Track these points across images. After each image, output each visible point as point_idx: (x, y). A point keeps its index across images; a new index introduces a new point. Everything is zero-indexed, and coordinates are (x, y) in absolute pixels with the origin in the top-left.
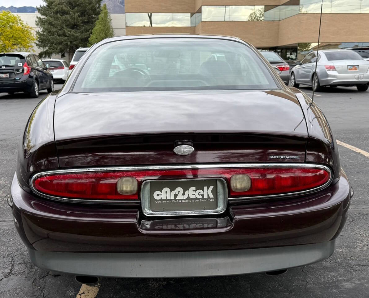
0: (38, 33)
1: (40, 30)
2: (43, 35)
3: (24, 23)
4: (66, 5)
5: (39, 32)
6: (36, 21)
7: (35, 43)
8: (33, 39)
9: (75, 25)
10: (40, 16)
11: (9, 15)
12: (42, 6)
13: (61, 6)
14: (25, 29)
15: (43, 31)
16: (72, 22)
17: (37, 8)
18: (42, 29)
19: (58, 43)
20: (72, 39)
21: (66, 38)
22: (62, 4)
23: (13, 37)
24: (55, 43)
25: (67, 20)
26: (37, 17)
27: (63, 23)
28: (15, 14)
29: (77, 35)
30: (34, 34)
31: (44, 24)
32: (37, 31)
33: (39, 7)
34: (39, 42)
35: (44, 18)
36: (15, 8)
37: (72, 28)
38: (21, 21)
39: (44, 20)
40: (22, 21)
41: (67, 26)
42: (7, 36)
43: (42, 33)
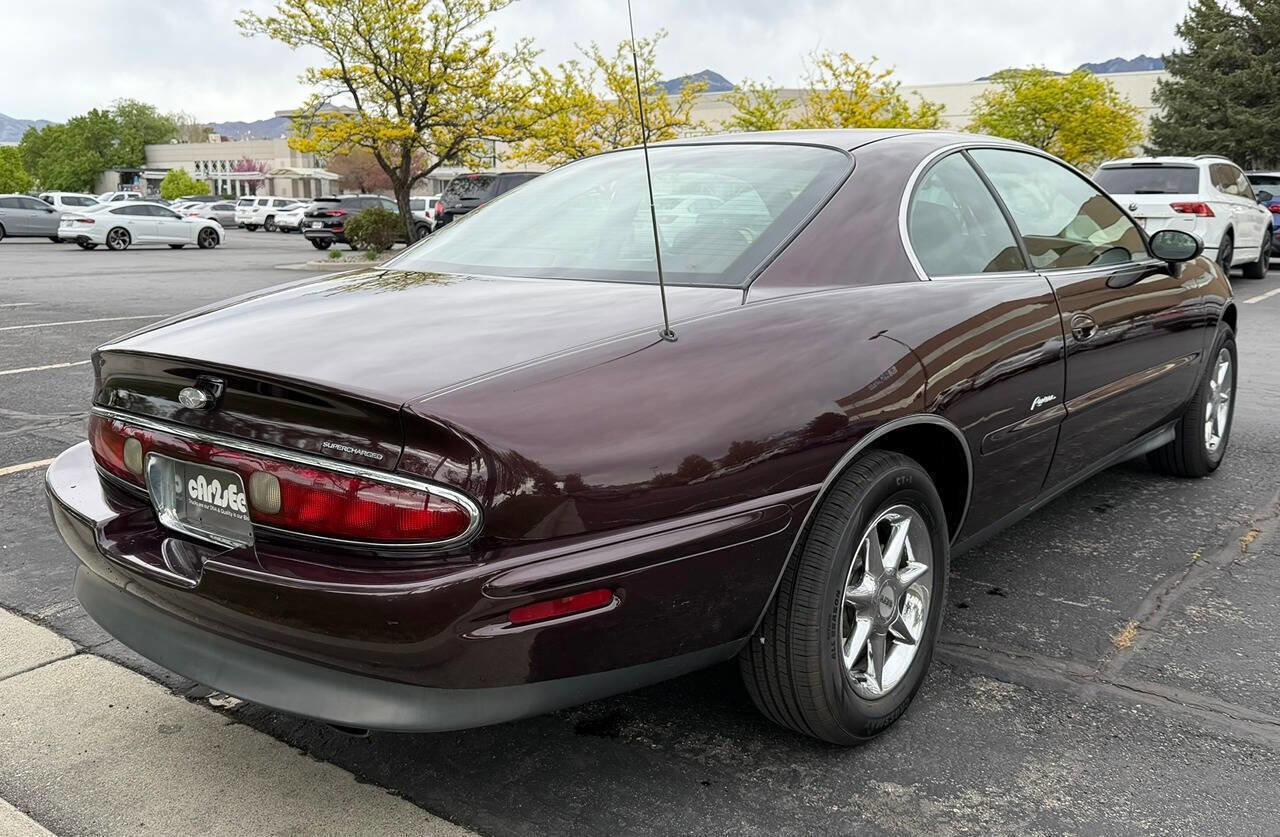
0: (1155, 121)
1: (1162, 113)
2: (1167, 126)
3: (1121, 98)
4: (1243, 44)
5: (1158, 119)
6: (1154, 92)
7: (1143, 146)
8: (1139, 137)
9: (1259, 97)
10: (1166, 76)
11: (1086, 79)
12: (1178, 52)
13: (1230, 48)
14: (1118, 114)
15: (1169, 116)
16: (1251, 86)
17: (1163, 58)
18: (1167, 109)
19: (1201, 146)
20: (1244, 133)
21: (1227, 131)
22: (1231, 44)
23: (1085, 133)
24: (1193, 146)
25: (1237, 85)
26: (1160, 82)
27: (1223, 91)
28: (1101, 77)
29: (1260, 121)
30: (1144, 125)
31: (1175, 99)
32: (1155, 116)
33: (1168, 53)
34: (1155, 143)
35: (1177, 83)
36: (1151, 59)
37: (1250, 105)
38: (1113, 95)
39: (1176, 86)
40: (1116, 93)
41: (1236, 99)
42: (1071, 130)
43: (1164, 121)
